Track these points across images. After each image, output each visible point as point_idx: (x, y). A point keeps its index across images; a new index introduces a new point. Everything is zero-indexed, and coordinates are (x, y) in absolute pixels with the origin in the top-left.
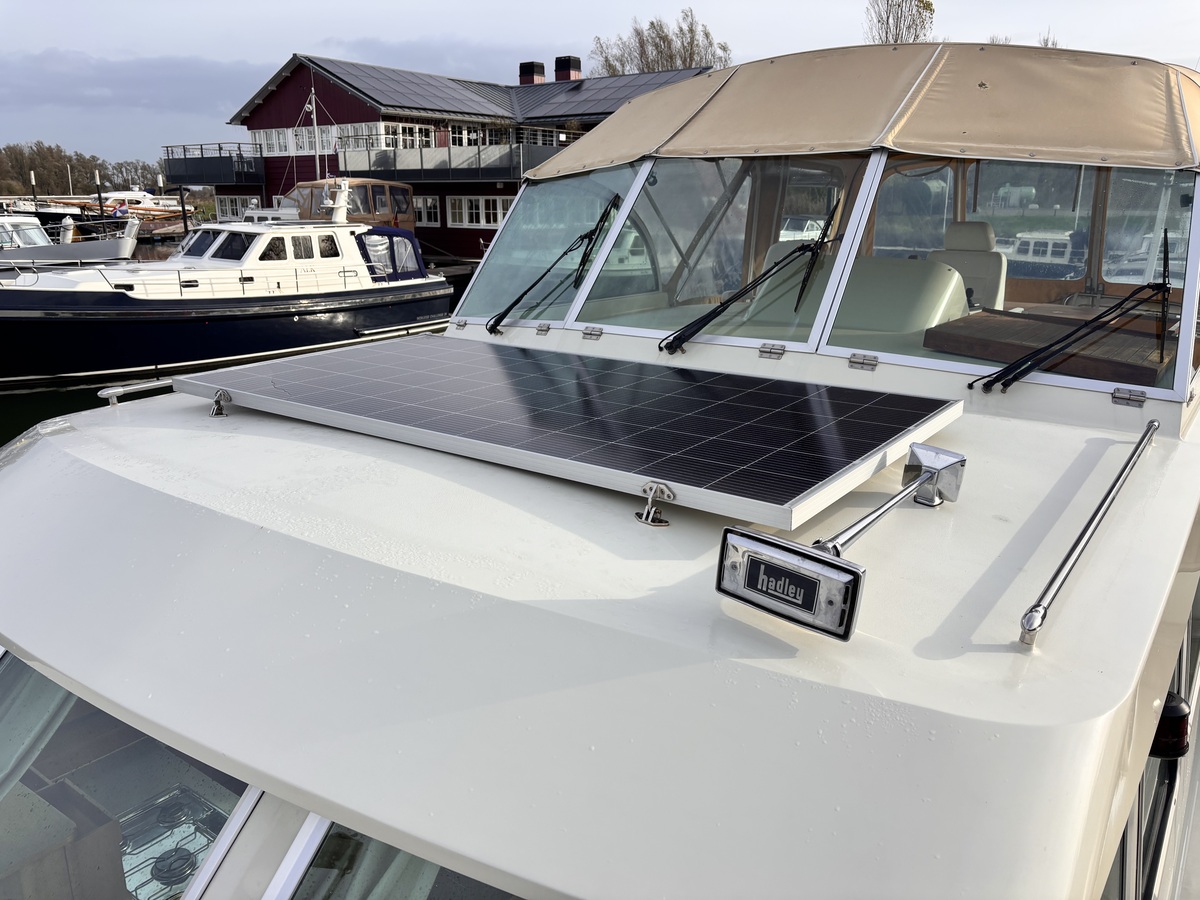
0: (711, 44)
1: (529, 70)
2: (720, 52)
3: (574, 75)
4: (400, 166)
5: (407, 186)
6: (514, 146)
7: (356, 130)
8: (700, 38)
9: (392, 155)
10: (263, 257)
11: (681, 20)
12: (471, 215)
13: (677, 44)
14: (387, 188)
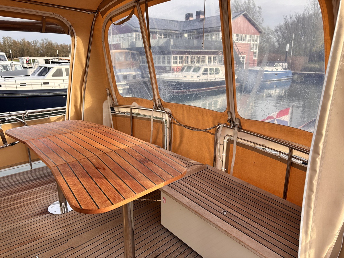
1: (188, 16)
2: (258, 9)
3: (202, 17)
4: (137, 46)
5: (137, 52)
6: (168, 38)
7: (127, 35)
9: (134, 42)
10: (53, 76)
12: (168, 62)
14: (130, 53)
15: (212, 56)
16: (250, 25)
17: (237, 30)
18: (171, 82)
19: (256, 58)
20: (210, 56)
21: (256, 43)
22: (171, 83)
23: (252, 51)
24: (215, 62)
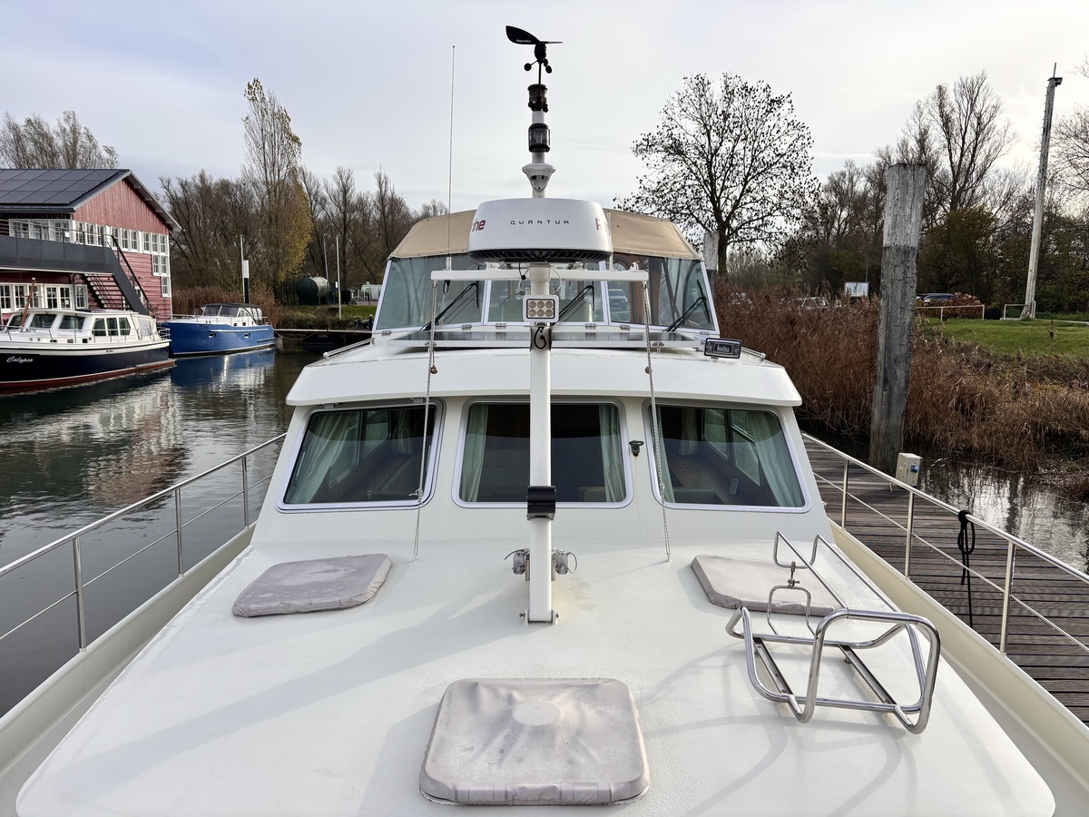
0: (95, 146)
2: (105, 155)
8: (83, 139)
11: (62, 121)
13: (59, 142)
15: (58, 287)
16: (143, 207)
17: (114, 217)
18: (17, 356)
19: (168, 295)
20: (51, 286)
21: (163, 254)
22: (15, 360)
23: (155, 274)
24: (67, 302)
